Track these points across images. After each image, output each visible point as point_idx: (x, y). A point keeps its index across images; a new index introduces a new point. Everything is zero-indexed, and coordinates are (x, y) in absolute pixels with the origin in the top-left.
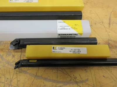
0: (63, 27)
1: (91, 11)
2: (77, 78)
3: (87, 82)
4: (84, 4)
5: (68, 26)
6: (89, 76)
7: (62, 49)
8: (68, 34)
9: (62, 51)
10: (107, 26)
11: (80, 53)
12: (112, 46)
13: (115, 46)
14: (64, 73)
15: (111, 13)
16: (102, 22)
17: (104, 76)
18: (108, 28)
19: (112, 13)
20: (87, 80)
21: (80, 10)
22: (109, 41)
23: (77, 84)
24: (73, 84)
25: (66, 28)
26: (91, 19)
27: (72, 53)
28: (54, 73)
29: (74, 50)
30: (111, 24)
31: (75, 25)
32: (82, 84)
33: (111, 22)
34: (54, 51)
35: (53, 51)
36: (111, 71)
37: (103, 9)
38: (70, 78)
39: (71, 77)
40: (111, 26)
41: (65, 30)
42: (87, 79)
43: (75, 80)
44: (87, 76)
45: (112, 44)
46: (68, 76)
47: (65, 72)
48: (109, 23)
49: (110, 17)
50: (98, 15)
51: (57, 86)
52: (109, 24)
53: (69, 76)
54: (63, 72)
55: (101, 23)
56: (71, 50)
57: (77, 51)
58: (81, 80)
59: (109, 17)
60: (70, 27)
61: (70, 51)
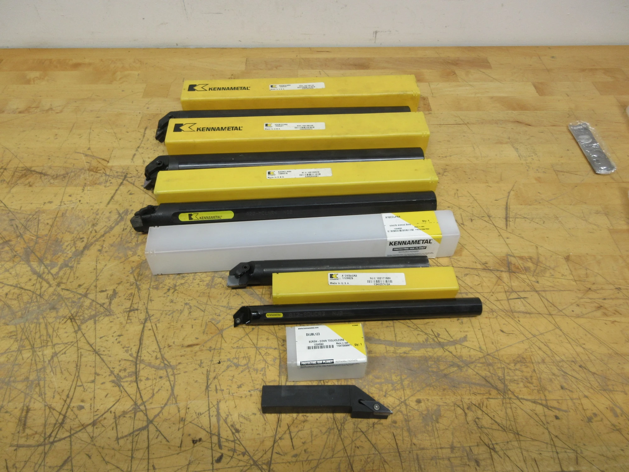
0: (398, 227)
1: (457, 190)
2: (441, 336)
3: (465, 344)
4: (438, 174)
5: (408, 223)
6: (467, 332)
7: (350, 277)
8: (409, 242)
9: (352, 282)
10: (501, 223)
11: (391, 284)
12: (518, 268)
13: (525, 267)
14: (409, 327)
15: (509, 193)
16: (489, 216)
17: (502, 331)
18: (505, 228)
19: (512, 193)
20: (465, 339)
21: (431, 189)
22: (509, 257)
23: (443, 348)
24: (432, 348)
25: (404, 228)
26: (460, 208)
27: (372, 284)
28: (387, 327)
29: (376, 279)
30: (511, 219)
31: (423, 221)
32: (453, 347)
33: (511, 215)
34: (333, 281)
35: (331, 283)
36: (519, 321)
37: (487, 184)
38: (426, 336)
39: (426, 334)
40: (511, 223)
41: (402, 232)
42: (465, 337)
43: (436, 339)
44: (464, 332)
45: (516, 264)
46: (420, 333)
47: (411, 325)
48: (504, 216)
49: (507, 203)
50: (476, 200)
51: (398, 352)
52: (507, 219)
53: (422, 331)
54: (408, 325)
55: (487, 219)
56: (370, 280)
57: (385, 280)
58: (452, 340)
59: (505, 204)
60: (412, 227)
61: (369, 282)
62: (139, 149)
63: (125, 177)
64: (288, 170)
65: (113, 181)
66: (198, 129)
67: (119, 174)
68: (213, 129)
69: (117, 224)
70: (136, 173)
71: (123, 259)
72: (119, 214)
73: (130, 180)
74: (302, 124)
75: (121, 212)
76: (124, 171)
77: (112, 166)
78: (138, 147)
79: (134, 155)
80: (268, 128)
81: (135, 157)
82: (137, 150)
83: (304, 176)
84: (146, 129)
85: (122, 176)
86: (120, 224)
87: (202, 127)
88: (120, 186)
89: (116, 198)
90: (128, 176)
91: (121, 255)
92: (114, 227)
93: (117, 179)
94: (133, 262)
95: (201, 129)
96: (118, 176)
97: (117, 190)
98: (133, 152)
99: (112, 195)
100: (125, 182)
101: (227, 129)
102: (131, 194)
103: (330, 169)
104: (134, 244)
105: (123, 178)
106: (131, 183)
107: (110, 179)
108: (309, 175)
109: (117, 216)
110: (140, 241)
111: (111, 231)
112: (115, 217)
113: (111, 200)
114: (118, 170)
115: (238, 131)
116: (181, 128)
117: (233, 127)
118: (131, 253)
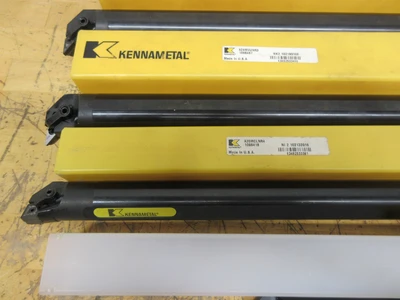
62: (46, 64)
63: (26, 112)
64: (260, 139)
65: (9, 118)
66: (121, 54)
67: (18, 106)
68: (145, 55)
69: (12, 199)
70: (40, 105)
71: (19, 266)
72: (16, 180)
73: (31, 117)
74: (281, 50)
75: (18, 177)
76: (25, 101)
77: (10, 93)
78: (45, 60)
79: (39, 74)
80: (228, 56)
81: (41, 76)
82: (43, 65)
83: (285, 153)
84: (55, 28)
85: (21, 110)
86: (16, 198)
87: (127, 50)
88: (18, 128)
89: (13, 149)
90: (30, 111)
91: (16, 257)
92: (8, 204)
93: (16, 116)
94: (33, 271)
95: (126, 54)
96: (16, 110)
97: (14, 136)
98: (38, 68)
99: (7, 144)
100: (25, 121)
101: (165, 55)
102: (33, 144)
103: (323, 140)
104: (35, 237)
105: (22, 114)
106: (33, 124)
107: (5, 114)
108: (293, 150)
109: (14, 183)
110: (43, 233)
111: (4, 210)
112: (10, 184)
113: (5, 153)
114: (17, 100)
115: (183, 60)
116: (96, 50)
117: (174, 53)
118: (30, 254)
